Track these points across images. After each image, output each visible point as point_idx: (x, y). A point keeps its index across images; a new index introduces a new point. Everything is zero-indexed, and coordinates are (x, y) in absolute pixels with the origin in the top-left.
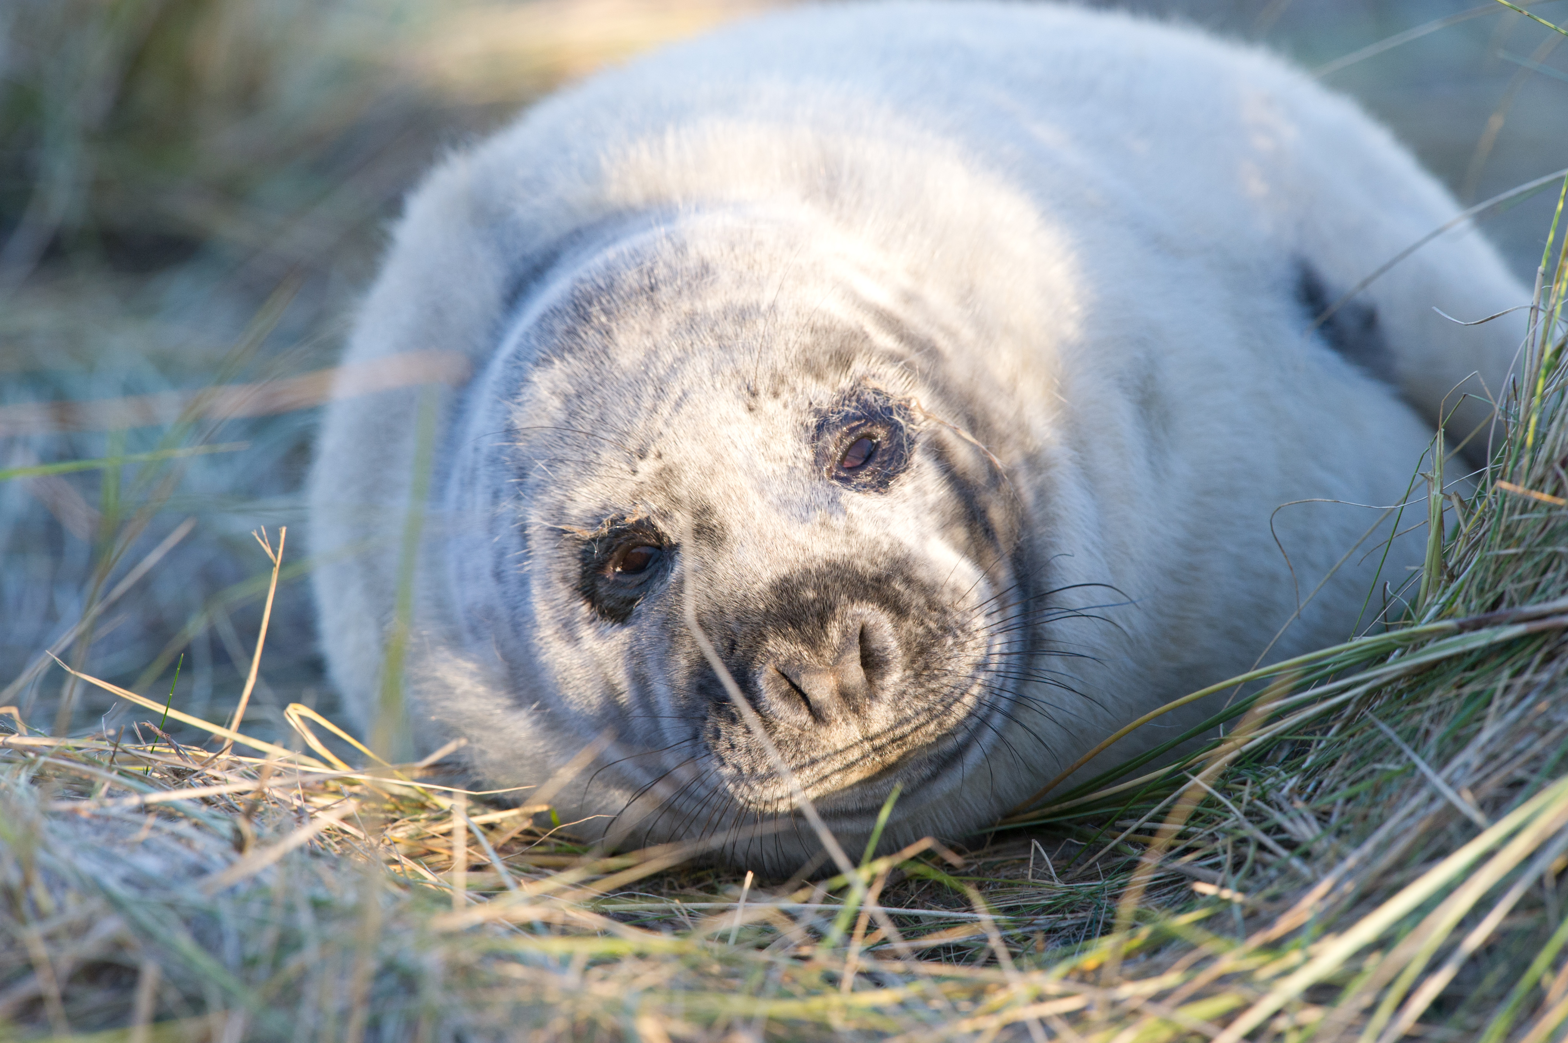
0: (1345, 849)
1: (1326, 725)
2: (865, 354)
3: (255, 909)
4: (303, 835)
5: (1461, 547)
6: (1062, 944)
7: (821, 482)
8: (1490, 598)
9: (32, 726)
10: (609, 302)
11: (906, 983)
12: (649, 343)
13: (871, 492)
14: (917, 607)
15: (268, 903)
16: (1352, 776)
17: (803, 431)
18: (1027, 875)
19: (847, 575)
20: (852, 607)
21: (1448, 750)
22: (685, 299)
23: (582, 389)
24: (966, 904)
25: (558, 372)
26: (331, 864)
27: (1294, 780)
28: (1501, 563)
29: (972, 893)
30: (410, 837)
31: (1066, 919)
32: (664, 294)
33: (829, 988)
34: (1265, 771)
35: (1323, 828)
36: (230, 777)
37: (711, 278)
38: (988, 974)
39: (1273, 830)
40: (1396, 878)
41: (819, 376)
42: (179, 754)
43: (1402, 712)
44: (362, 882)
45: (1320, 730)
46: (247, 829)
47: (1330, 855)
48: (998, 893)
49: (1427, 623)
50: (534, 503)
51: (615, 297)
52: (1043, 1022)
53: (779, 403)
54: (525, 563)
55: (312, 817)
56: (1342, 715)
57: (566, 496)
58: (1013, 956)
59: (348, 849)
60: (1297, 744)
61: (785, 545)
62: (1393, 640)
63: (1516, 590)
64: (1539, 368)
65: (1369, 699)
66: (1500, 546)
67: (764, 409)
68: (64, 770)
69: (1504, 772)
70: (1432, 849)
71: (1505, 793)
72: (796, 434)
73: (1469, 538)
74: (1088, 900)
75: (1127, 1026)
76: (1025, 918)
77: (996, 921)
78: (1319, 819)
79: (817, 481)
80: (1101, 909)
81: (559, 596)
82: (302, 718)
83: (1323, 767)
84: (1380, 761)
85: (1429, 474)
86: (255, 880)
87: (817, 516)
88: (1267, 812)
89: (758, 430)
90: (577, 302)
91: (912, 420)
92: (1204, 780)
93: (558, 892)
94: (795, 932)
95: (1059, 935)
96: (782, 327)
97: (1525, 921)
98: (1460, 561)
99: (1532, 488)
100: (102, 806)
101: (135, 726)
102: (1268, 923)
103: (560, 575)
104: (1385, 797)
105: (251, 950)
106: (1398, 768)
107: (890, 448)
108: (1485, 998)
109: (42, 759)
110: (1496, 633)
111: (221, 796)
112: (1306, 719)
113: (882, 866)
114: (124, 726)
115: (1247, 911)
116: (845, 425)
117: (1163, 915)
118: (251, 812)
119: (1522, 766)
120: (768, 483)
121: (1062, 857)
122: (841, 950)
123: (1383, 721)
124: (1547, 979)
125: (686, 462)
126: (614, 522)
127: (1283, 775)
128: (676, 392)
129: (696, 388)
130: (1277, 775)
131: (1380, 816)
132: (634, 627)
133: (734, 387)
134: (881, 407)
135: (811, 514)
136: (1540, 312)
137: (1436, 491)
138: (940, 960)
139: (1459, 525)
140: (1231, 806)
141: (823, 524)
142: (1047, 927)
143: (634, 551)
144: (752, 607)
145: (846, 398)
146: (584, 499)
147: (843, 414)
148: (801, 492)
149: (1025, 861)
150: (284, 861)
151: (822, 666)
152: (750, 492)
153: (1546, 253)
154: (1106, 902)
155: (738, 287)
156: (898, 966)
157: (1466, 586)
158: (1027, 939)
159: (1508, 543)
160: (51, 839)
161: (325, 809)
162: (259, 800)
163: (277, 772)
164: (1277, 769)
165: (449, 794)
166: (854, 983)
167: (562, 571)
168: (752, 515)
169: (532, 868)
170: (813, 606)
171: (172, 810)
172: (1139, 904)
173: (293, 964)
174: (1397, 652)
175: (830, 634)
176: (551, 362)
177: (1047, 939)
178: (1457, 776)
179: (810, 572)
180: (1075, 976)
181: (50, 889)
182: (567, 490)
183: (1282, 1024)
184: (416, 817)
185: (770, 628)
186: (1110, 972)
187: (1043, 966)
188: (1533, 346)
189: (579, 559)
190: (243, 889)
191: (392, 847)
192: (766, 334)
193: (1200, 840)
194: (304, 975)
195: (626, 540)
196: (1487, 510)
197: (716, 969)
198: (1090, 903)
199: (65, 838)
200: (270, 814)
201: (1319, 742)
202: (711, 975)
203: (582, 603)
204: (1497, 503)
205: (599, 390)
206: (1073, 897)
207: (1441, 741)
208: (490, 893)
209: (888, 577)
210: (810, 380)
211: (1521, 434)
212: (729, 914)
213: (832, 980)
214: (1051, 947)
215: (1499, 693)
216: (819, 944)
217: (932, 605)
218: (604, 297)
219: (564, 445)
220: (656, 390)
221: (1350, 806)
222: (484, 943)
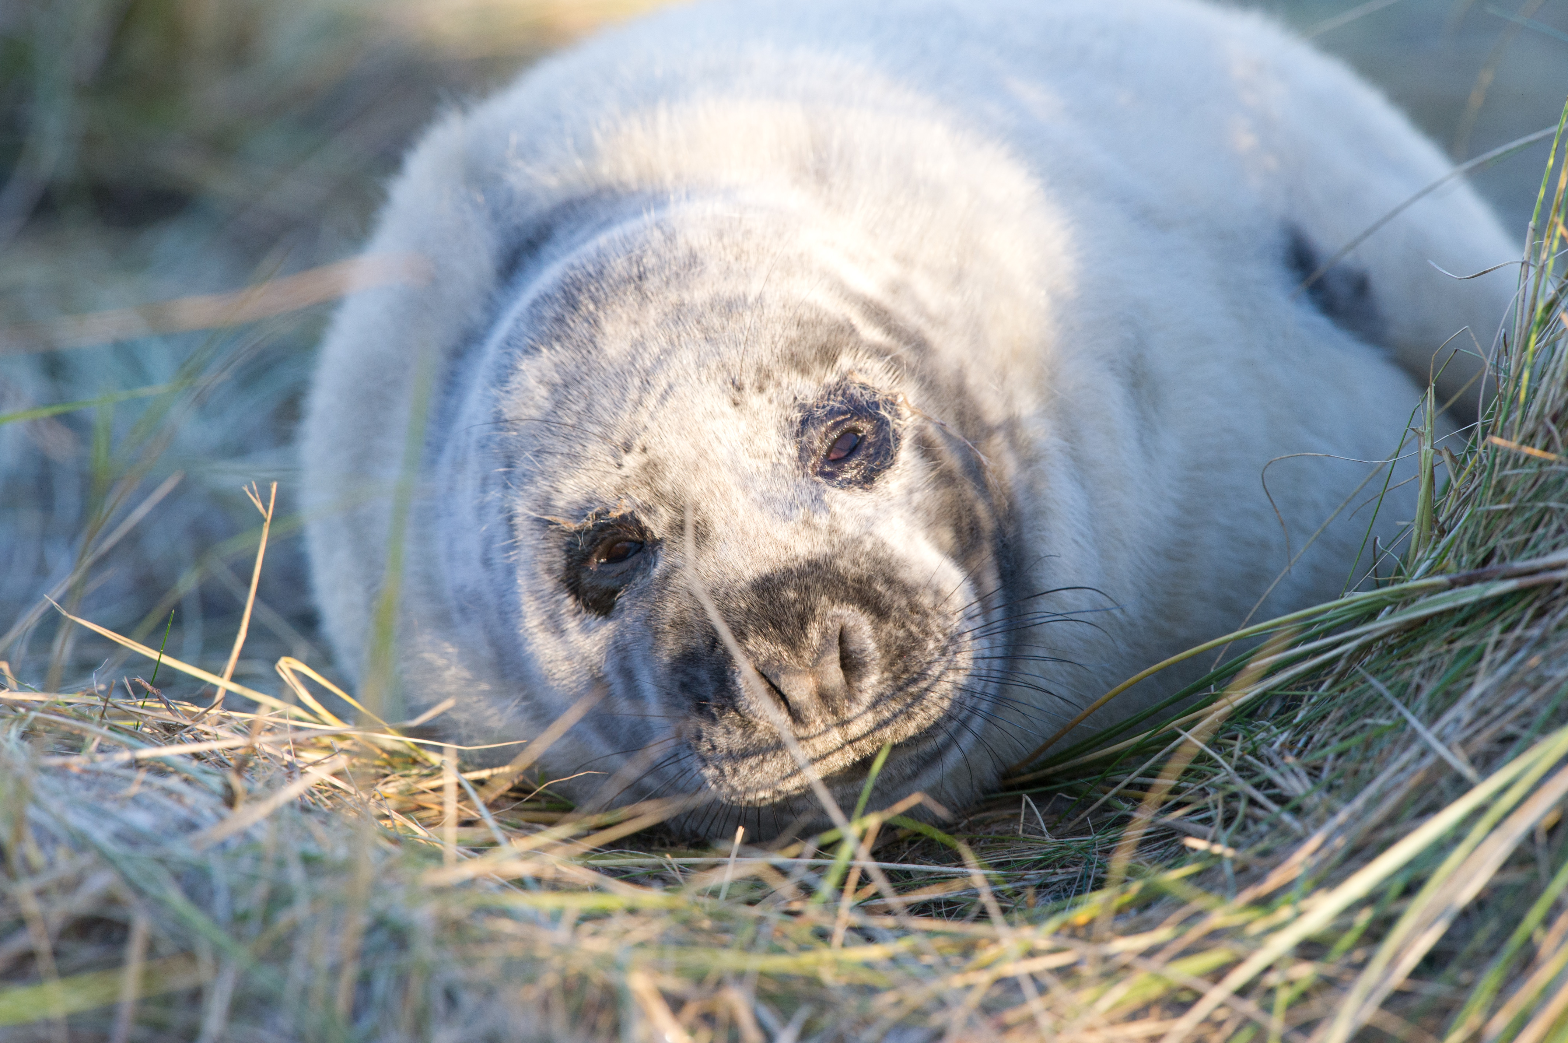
0: (1336, 804)
1: (1318, 680)
2: (851, 348)
3: (246, 864)
4: (293, 790)
5: (1452, 502)
6: (1053, 899)
7: (805, 479)
8: (1481, 553)
9: (22, 679)
10: (597, 290)
11: (897, 937)
12: (636, 333)
13: (856, 488)
14: (899, 609)
15: (259, 859)
16: (1343, 730)
17: (787, 427)
18: (1018, 830)
19: (829, 576)
20: (832, 608)
21: (1439, 706)
22: (673, 290)
23: (569, 379)
24: (957, 859)
25: (546, 360)
26: (322, 819)
27: (1286, 735)
28: (1493, 518)
29: (964, 849)
30: (401, 793)
31: (1057, 874)
32: (652, 283)
33: (820, 944)
34: (1256, 726)
35: (1314, 783)
36: (222, 732)
37: (698, 269)
38: (979, 929)
39: (1264, 785)
40: (1387, 833)
41: (804, 371)
42: (169, 709)
43: (1393, 666)
44: (353, 837)
45: (1312, 685)
46: (238, 784)
47: (1321, 810)
48: (989, 848)
49: (1418, 579)
50: (521, 493)
51: (604, 285)
52: (1033, 977)
53: (764, 398)
54: (511, 553)
55: (303, 773)
56: (1333, 670)
57: (552, 487)
58: (1004, 911)
59: (339, 804)
60: (1289, 699)
61: (767, 543)
62: (1385, 597)
63: (1507, 545)
64: (1530, 323)
65: (1360, 655)
66: (1491, 501)
67: (749, 404)
68: (55, 725)
69: (1495, 727)
70: (1424, 804)
71: (1496, 748)
72: (780, 430)
73: (1460, 493)
74: (1079, 855)
75: (1118, 981)
76: (1016, 873)
77: (987, 876)
78: (1309, 774)
79: (800, 478)
80: (1092, 863)
81: (544, 587)
82: (295, 672)
83: (1314, 722)
84: (1371, 716)
85: (1420, 429)
86: (246, 835)
87: (800, 514)
88: (1258, 767)
89: (743, 425)
90: (566, 288)
91: (898, 416)
92: (1195, 735)
93: (547, 848)
94: (786, 888)
95: (1050, 890)
96: (768, 320)
97: (1516, 877)
98: (1451, 516)
99: (1523, 443)
100: (92, 761)
101: (126, 681)
102: (1259, 878)
103: (546, 567)
104: (1376, 752)
105: (242, 905)
106: (1389, 723)
107: (875, 443)
108: (1476, 954)
109: (33, 714)
110: (1487, 589)
111: (212, 752)
112: (1297, 675)
113: (873, 822)
114: (114, 682)
115: (1238, 866)
116: (830, 420)
117: (1153, 870)
118: (241, 767)
119: (1511, 722)
120: (752, 479)
121: (1053, 812)
122: (831, 906)
123: (1374, 676)
124: (1539, 935)
125: (671, 457)
126: (598, 515)
127: (1275, 730)
128: (661, 382)
129: (681, 381)
130: (1268, 730)
131: (1371, 771)
132: (618, 621)
133: (719, 381)
134: (867, 401)
135: (795, 512)
136: (1531, 267)
137: (1427, 447)
138: (931, 916)
139: (1450, 480)
140: (1222, 761)
141: (806, 523)
142: (1037, 882)
143: (618, 545)
144: (734, 605)
145: (831, 393)
146: (570, 491)
147: (828, 408)
148: (784, 490)
149: (1016, 817)
150: (275, 816)
151: (801, 668)
152: (734, 488)
153: (1538, 207)
154: (1098, 856)
155: (725, 279)
156: (889, 921)
157: (1458, 542)
158: (1018, 893)
159: (1498, 499)
160: (42, 795)
161: (315, 764)
162: (250, 755)
163: (268, 727)
164: (1268, 724)
165: (439, 750)
166: (845, 938)
167: (548, 562)
168: (734, 512)
169: (523, 823)
170: (793, 607)
171: (163, 765)
172: (1129, 859)
173: (284, 919)
174: (1388, 609)
175: (810, 636)
176: (538, 350)
177: (1037, 894)
178: (1449, 730)
179: (792, 572)
180: (1066, 931)
181: (41, 845)
182: (553, 482)
183: (1273, 979)
184: (407, 772)
185: (751, 627)
186: (1102, 928)
187: (1034, 921)
188: (1524, 301)
189: (565, 551)
190: (234, 844)
191: (383, 803)
192: (752, 327)
193: (1190, 795)
194: (295, 930)
195: (611, 535)
196: (1477, 465)
197: (707, 924)
198: (1081, 858)
199: (56, 794)
200: (260, 769)
201: (1311, 697)
202: (702, 930)
203: (566, 595)
204: (1487, 459)
205: (585, 380)
206: (1065, 852)
207: (1432, 696)
208: (480, 849)
209: (870, 578)
210: (794, 375)
211: (1511, 388)
212: (720, 869)
213: (823, 935)
214: (1041, 902)
215: (1490, 648)
216: (810, 899)
217: (914, 608)
218: (593, 284)
219: (551, 436)
220: (642, 382)
221: (1341, 761)
222: (475, 898)
